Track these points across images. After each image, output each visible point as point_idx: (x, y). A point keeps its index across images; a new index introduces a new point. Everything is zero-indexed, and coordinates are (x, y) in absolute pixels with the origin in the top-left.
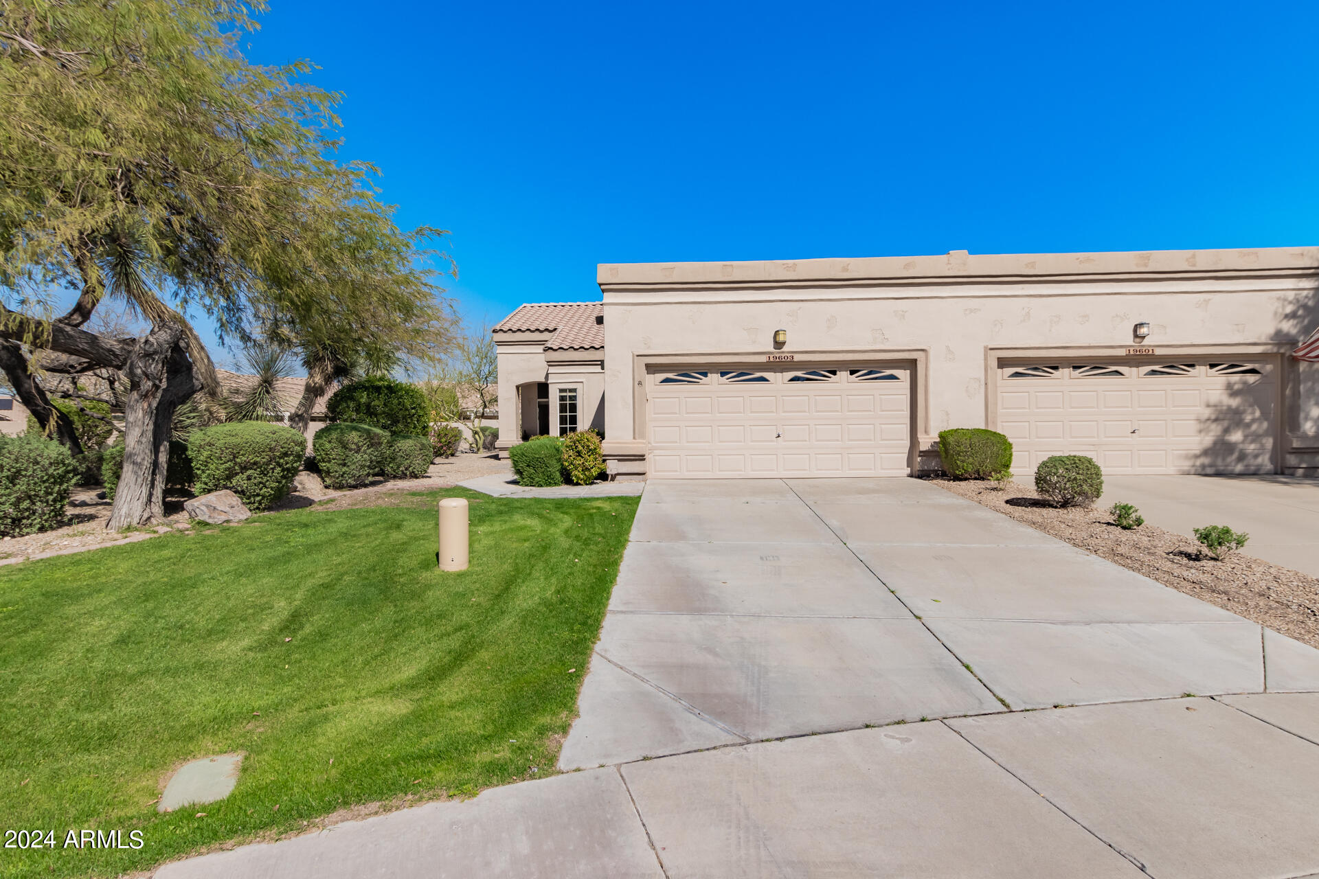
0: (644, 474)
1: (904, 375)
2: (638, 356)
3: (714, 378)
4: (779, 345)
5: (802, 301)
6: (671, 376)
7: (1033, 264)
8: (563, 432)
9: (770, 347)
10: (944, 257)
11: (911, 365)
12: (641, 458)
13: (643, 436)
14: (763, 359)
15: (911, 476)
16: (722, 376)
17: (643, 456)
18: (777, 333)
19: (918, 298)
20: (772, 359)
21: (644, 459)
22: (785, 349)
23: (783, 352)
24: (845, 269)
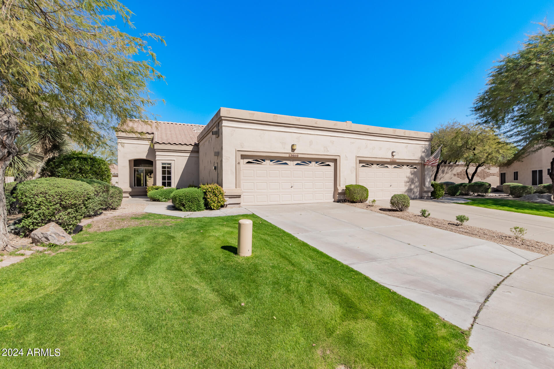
0: (240, 204)
1: (332, 164)
2: (238, 151)
3: (268, 162)
4: (293, 150)
5: (301, 133)
6: (250, 160)
7: (368, 129)
8: (164, 184)
9: (290, 151)
10: (345, 123)
11: (335, 161)
12: (239, 197)
13: (240, 187)
14: (287, 155)
15: (334, 202)
16: (271, 162)
17: (240, 196)
18: (293, 145)
19: (338, 137)
20: (291, 156)
21: (240, 197)
22: (295, 152)
23: (295, 153)
24: (316, 123)
